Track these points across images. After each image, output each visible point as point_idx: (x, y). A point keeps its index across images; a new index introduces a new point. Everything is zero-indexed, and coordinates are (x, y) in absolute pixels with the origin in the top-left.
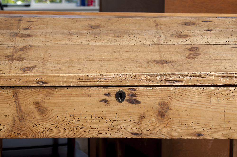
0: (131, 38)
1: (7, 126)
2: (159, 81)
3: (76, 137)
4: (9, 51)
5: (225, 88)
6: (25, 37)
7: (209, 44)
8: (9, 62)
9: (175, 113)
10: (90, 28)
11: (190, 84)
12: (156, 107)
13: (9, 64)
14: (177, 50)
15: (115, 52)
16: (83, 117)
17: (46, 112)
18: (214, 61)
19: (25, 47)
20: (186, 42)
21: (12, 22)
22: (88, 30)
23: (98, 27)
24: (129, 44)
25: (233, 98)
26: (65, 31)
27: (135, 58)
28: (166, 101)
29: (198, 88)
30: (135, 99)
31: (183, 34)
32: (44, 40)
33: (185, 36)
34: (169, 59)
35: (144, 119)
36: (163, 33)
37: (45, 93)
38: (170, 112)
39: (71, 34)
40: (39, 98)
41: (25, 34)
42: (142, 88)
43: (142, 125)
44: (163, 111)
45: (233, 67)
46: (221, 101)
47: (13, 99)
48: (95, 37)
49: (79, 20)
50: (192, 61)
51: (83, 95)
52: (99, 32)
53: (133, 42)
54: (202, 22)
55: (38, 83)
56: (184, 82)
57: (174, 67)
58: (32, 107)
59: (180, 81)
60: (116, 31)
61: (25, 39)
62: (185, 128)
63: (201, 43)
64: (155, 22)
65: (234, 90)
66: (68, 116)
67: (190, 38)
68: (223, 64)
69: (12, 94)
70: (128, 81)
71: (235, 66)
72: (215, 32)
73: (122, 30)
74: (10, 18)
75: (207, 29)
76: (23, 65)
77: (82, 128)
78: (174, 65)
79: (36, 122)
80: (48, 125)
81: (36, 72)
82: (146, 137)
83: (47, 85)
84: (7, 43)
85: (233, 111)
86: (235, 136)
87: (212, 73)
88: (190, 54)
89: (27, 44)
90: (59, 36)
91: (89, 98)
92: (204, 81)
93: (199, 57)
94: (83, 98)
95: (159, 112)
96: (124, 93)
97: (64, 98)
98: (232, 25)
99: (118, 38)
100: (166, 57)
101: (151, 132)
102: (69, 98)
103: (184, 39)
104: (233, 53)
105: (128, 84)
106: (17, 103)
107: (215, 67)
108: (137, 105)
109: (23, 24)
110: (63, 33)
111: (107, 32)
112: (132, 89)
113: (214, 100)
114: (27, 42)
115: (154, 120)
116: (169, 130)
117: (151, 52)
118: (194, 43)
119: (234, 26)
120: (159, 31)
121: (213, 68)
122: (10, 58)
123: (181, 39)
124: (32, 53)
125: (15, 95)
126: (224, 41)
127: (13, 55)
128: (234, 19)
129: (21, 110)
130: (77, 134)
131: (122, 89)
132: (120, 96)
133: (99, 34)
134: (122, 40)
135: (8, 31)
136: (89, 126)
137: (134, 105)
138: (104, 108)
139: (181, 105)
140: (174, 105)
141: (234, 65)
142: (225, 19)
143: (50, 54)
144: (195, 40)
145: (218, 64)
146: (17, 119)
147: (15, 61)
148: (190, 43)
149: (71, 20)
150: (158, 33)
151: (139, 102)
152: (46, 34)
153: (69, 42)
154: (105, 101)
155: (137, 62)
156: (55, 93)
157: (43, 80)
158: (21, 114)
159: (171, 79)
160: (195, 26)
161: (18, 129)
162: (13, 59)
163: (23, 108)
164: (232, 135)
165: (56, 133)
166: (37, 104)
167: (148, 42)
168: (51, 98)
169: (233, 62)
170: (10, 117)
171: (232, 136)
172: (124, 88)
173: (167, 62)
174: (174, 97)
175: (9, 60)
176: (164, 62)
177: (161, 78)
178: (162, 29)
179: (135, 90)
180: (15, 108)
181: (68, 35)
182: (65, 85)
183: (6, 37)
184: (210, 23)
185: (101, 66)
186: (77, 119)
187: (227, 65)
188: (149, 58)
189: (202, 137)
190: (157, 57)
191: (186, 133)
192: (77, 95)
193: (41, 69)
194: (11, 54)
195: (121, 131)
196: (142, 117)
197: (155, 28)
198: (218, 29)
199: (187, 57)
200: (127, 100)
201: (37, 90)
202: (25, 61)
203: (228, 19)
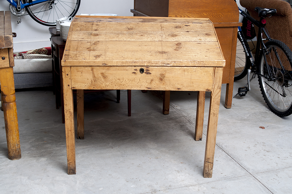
0: (148, 36)
1: (88, 84)
2: (160, 64)
3: (121, 89)
4: (88, 45)
5: (192, 67)
6: (96, 36)
7: (186, 41)
8: (89, 52)
9: (167, 79)
10: (128, 30)
11: (175, 65)
12: (159, 76)
13: (89, 54)
14: (170, 45)
15: (140, 46)
16: (124, 80)
17: (107, 77)
18: (188, 52)
19: (96, 42)
20: (176, 40)
21: (89, 25)
22: (127, 31)
23: (132, 29)
24: (147, 40)
25: (195, 72)
26: (116, 31)
27: (149, 50)
28: (163, 73)
29: (179, 67)
30: (149, 72)
31: (174, 34)
32: (105, 38)
33: (175, 36)
34: (166, 51)
35: (153, 82)
36: (164, 33)
37: (106, 69)
38: (165, 78)
39: (118, 34)
40: (103, 71)
41: (96, 34)
42: (152, 67)
43: (152, 84)
44: (162, 78)
45: (196, 56)
46: (189, 73)
47: (91, 71)
48: (130, 36)
49: (122, 24)
50: (177, 52)
51: (124, 70)
52: (132, 33)
53: (149, 40)
54: (185, 26)
55: (103, 64)
56: (172, 64)
57: (168, 56)
58: (100, 75)
59: (170, 64)
60: (141, 32)
61: (96, 37)
62: (172, 86)
63: (183, 41)
64: (161, 26)
65: (196, 68)
66: (117, 80)
67: (178, 37)
68: (192, 54)
69: (91, 69)
70: (145, 64)
72: (191, 33)
73: (144, 31)
74: (87, 23)
75: (187, 31)
76: (95, 54)
77: (124, 85)
78: (168, 55)
79: (102, 82)
80: (108, 84)
81: (102, 58)
82: (154, 90)
83: (107, 65)
84: (87, 40)
85: (195, 78)
87: (185, 60)
88: (177, 47)
89: (96, 40)
90: (112, 35)
91: (127, 71)
92: (182, 64)
93: (181, 49)
94: (124, 71)
95: (160, 78)
96: (144, 69)
97: (115, 71)
98: (200, 28)
99: (142, 37)
100: (165, 49)
101: (156, 87)
102: (118, 71)
103: (174, 38)
104: (197, 47)
105: (145, 65)
106: (93, 73)
107: (188, 56)
108: (150, 75)
109: (95, 27)
110: (115, 33)
111: (136, 32)
112: (147, 67)
113: (186, 73)
114: (96, 39)
115: (157, 82)
116: (165, 87)
117: (157, 46)
118: (179, 40)
119: (200, 29)
120: (163, 32)
121: (186, 56)
122: (89, 49)
123: (173, 38)
124: (100, 47)
125: (92, 70)
126: (194, 39)
127: (90, 48)
128: (201, 24)
129: (95, 77)
130: (121, 88)
131: (143, 67)
132: (142, 71)
133: (132, 34)
134: (144, 38)
135: (87, 32)
136: (127, 84)
137: (148, 75)
138: (134, 76)
139: (171, 75)
140: (167, 75)
142: (197, 24)
143: (108, 47)
144: (180, 38)
145: (190, 54)
146: (93, 81)
147: (91, 52)
148: (177, 40)
149: (118, 24)
150: (162, 33)
151: (151, 74)
152: (106, 34)
153: (117, 39)
154: (134, 73)
155: (150, 52)
156: (111, 69)
157: (105, 63)
158: (95, 78)
159: (166, 63)
160: (181, 28)
161: (94, 85)
162: (90, 50)
163: (96, 76)
165: (111, 87)
166: (102, 74)
167: (157, 40)
168: (109, 71)
170: (90, 80)
172: (144, 67)
173: (165, 53)
174: (167, 71)
175: (88, 51)
176: (163, 53)
177: (161, 62)
178: (164, 30)
179: (149, 68)
180: (92, 76)
181: (117, 34)
182: (116, 65)
183: (86, 35)
184: (189, 26)
185: (133, 55)
186: (121, 81)
187: (194, 55)
188: (156, 50)
189: (180, 90)
190: (160, 49)
191: (172, 88)
192: (121, 70)
193: (104, 56)
194: (89, 47)
195: (142, 87)
196: (152, 80)
197: (160, 30)
198: (192, 31)
199: (175, 50)
200: (145, 73)
201: (102, 67)
202: (96, 51)
203: (198, 24)
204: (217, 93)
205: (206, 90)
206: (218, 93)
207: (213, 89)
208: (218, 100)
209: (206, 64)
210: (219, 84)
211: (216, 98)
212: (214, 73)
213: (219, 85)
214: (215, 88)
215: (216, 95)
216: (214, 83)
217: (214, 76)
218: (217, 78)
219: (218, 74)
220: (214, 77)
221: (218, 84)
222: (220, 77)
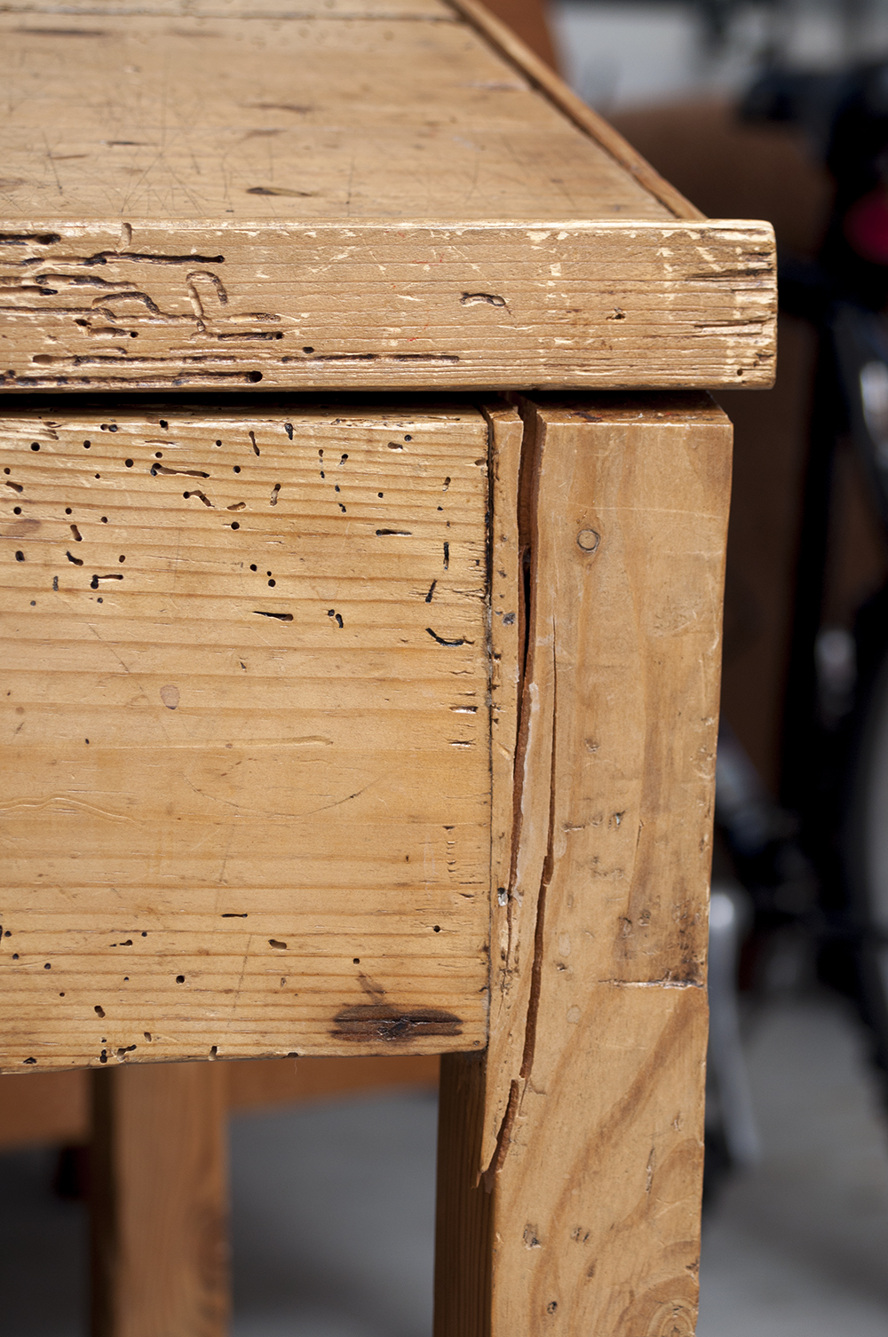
25: (20, 556)
65: (35, 447)
71: (50, 178)
85: (19, 719)
86: (62, 1038)
104: (36, 76)
141: (38, 173)
164: (22, 1025)
169: (24, 148)
171: (15, 1033)
204: (618, 1092)
205: (347, 1023)
206: (638, 1093)
207: (519, 988)
208: (661, 1275)
209: (297, 324)
210: (648, 842)
211: (596, 1211)
212: (508, 557)
213: (644, 877)
214: (557, 947)
215: (605, 1136)
216: (534, 833)
217: (508, 639)
218: (589, 703)
219: (612, 571)
220: (509, 671)
221: (617, 846)
222: (656, 662)
